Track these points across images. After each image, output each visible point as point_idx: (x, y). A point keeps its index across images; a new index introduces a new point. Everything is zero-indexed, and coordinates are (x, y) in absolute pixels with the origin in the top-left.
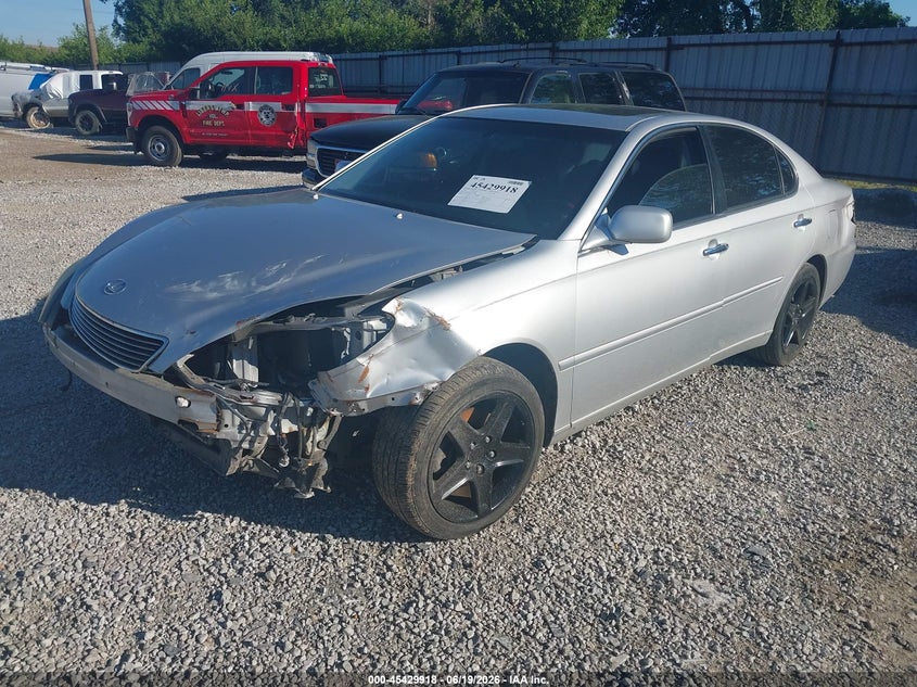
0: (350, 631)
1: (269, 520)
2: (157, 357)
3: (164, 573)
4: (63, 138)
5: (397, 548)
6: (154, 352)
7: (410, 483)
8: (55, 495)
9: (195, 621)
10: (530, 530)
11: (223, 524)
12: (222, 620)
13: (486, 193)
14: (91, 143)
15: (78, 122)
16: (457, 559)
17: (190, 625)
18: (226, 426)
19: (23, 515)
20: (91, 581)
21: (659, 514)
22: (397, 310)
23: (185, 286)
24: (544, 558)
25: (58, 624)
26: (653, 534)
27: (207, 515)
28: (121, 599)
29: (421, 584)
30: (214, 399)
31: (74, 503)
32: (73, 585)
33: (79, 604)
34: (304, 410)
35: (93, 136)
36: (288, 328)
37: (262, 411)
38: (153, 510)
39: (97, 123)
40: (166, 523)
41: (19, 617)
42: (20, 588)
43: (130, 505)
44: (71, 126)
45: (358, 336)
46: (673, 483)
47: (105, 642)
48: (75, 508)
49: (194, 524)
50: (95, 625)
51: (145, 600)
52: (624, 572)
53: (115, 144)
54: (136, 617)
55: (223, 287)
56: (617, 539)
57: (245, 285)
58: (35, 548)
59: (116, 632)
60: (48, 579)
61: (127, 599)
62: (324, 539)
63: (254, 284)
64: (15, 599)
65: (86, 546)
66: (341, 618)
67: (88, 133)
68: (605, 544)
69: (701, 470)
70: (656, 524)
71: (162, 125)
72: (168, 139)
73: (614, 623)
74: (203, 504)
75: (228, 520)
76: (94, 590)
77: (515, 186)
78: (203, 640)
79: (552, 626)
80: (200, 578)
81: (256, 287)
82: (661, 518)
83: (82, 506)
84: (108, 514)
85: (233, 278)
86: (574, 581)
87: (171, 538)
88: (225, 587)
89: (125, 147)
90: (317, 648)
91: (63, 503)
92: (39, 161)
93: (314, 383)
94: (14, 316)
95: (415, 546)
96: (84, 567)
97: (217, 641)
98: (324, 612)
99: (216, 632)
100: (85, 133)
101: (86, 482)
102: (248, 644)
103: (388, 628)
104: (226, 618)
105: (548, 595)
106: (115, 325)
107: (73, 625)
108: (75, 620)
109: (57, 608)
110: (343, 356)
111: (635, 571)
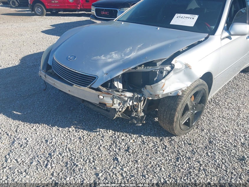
0: (163, 169)
1: (121, 131)
2: (94, 83)
3: (96, 152)
4: (7, 8)
5: (165, 139)
6: (93, 81)
7: (175, 120)
8: (50, 125)
9: (113, 169)
10: (203, 131)
11: (107, 133)
12: (121, 168)
13: (183, 20)
14: (17, 10)
15: (11, 3)
16: (185, 142)
17: (112, 170)
18: (115, 104)
19: (42, 133)
20: (74, 156)
21: (239, 123)
22: (175, 63)
23: (99, 57)
24: (212, 140)
25: (68, 172)
26: (240, 130)
27: (101, 130)
28: (86, 162)
29: (178, 151)
30: (112, 96)
31: (57, 128)
32: (68, 157)
33: (73, 164)
34: (140, 98)
35: (16, 7)
36: (137, 71)
37: (126, 99)
38: (84, 129)
39: (17, 3)
40: (89, 133)
41: (55, 170)
42: (51, 160)
43: (75, 128)
44: (9, 5)
45: (162, 72)
46: (238, 112)
47: (86, 177)
48: (58, 130)
49: (98, 133)
50: (81, 172)
51: (94, 162)
52: (238, 144)
53: (23, 10)
54: (93, 168)
55: (112, 57)
56: (231, 133)
57: (120, 56)
58: (51, 144)
59: (89, 174)
60: (59, 155)
61: (88, 161)
62: (141, 137)
63: (123, 55)
64: (51, 163)
65: (67, 143)
66: (158, 165)
67: (14, 6)
68: (228, 134)
69: (244, 107)
70: (240, 126)
71: (39, 3)
72: (41, 7)
73: (243, 162)
74: (98, 126)
75: (108, 131)
76: (76, 159)
77: (193, 17)
78: (118, 175)
79: (225, 164)
80: (107, 153)
81: (124, 57)
82: (240, 124)
83: (61, 129)
84: (70, 131)
85: (115, 53)
86: (224, 147)
87: (93, 139)
88: (117, 156)
89: (27, 10)
90: (155, 176)
91: (54, 128)
92: (3, 15)
93: (144, 89)
94: (15, 65)
95: (170, 138)
96: (70, 151)
97: (122, 175)
98: (152, 163)
99: (121, 172)
100: (13, 6)
101: (58, 121)
102: (133, 176)
103: (175, 167)
104: (122, 167)
105: (219, 153)
106: (76, 71)
107: (74, 173)
108: (74, 170)
109: (66, 166)
110: (155, 80)
111: (241, 143)
